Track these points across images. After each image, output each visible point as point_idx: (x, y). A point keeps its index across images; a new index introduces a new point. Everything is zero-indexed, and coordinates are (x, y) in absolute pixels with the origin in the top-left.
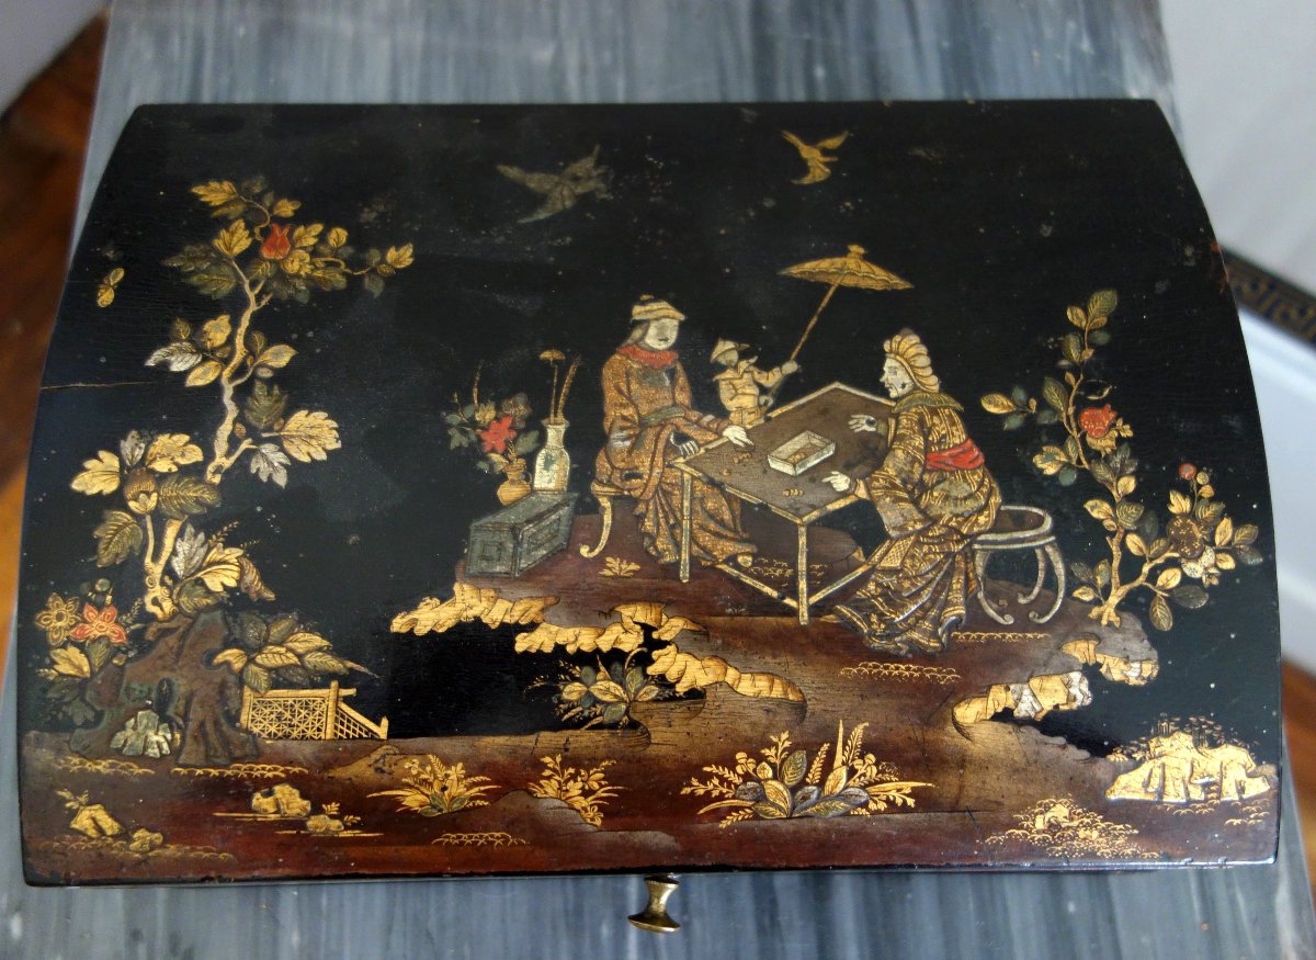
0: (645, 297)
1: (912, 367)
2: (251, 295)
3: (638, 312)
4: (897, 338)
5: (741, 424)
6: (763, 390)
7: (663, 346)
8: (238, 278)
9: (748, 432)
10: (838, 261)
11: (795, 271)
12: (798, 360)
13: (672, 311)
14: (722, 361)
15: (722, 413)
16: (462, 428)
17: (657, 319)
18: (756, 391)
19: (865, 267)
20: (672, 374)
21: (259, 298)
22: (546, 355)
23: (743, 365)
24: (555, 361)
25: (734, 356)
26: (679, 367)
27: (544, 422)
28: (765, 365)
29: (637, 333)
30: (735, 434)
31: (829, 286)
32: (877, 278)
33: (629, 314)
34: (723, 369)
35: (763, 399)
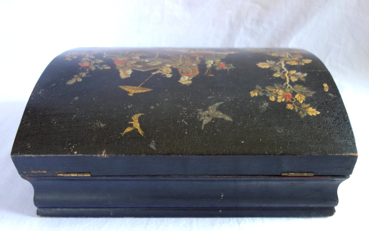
0: (188, 85)
1: (125, 73)
2: (289, 85)
3: (190, 82)
4: (126, 77)
5: (167, 67)
6: (161, 70)
7: (184, 77)
8: (294, 88)
9: (166, 66)
10: (136, 92)
11: (149, 90)
12: (152, 74)
13: (181, 82)
14: (170, 74)
15: (171, 68)
16: (230, 66)
17: (185, 81)
18: (163, 70)
19: (130, 90)
20: (182, 72)
21: (287, 85)
22: (213, 75)
23: (165, 74)
24: (210, 74)
25: (167, 75)
26: (180, 73)
27: (212, 67)
28: (160, 74)
29: (191, 78)
30: (169, 66)
31: (140, 87)
32: (127, 88)
33: (192, 82)
34: (170, 73)
35: (161, 69)
